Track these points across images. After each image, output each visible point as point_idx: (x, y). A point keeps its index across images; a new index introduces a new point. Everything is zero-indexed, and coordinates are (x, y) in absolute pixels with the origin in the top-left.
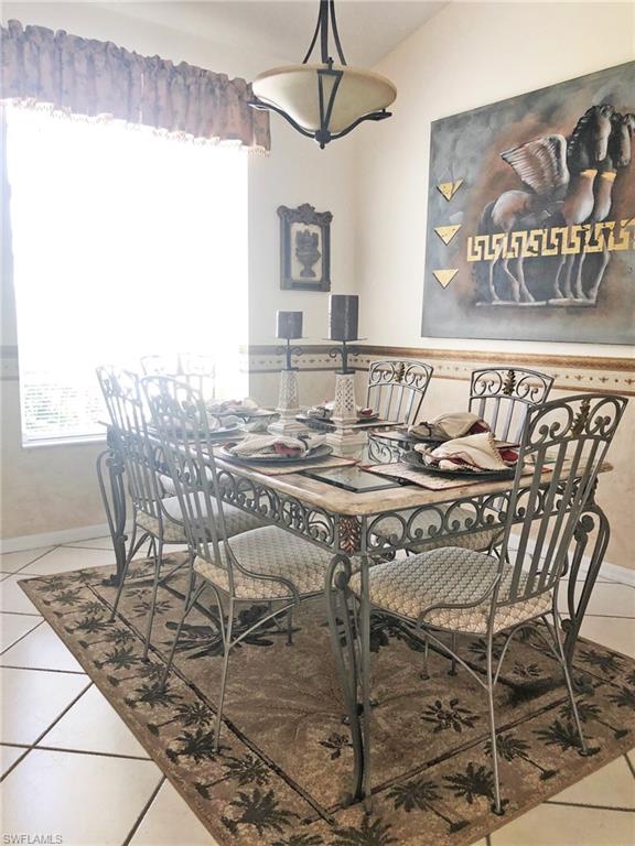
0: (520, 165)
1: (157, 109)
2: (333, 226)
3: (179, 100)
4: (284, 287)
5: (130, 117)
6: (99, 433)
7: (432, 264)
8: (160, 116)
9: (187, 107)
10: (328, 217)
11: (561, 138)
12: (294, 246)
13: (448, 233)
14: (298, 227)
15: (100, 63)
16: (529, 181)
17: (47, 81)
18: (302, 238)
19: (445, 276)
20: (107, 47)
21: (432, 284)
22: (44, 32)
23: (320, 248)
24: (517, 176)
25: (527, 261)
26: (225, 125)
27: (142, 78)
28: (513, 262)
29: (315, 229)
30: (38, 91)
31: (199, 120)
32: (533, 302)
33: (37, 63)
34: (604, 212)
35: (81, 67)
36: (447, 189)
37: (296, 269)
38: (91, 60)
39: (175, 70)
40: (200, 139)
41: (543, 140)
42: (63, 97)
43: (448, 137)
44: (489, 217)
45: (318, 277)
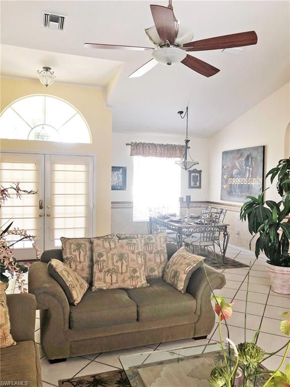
0: (237, 164)
1: (161, 154)
2: (202, 173)
3: (166, 151)
4: (189, 188)
5: (156, 156)
6: (148, 219)
7: (222, 184)
8: (161, 155)
9: (167, 152)
10: (201, 171)
11: (243, 160)
12: (192, 178)
13: (225, 177)
14: (193, 174)
15: (151, 147)
16: (239, 168)
17: (141, 152)
18: (194, 177)
19: (225, 186)
20: (152, 144)
21: (222, 188)
22: (141, 143)
23: (199, 179)
24: (236, 166)
25: (239, 185)
26: (175, 155)
27: (158, 148)
28: (236, 185)
29: (197, 174)
30: (140, 154)
31: (170, 154)
32: (239, 194)
33: (139, 149)
34: (250, 176)
35: (147, 148)
36: (225, 167)
37: (192, 184)
38: (149, 147)
39: (165, 145)
40: (170, 158)
41: (241, 160)
42: (144, 154)
43: (225, 156)
44: (232, 175)
45: (198, 185)
